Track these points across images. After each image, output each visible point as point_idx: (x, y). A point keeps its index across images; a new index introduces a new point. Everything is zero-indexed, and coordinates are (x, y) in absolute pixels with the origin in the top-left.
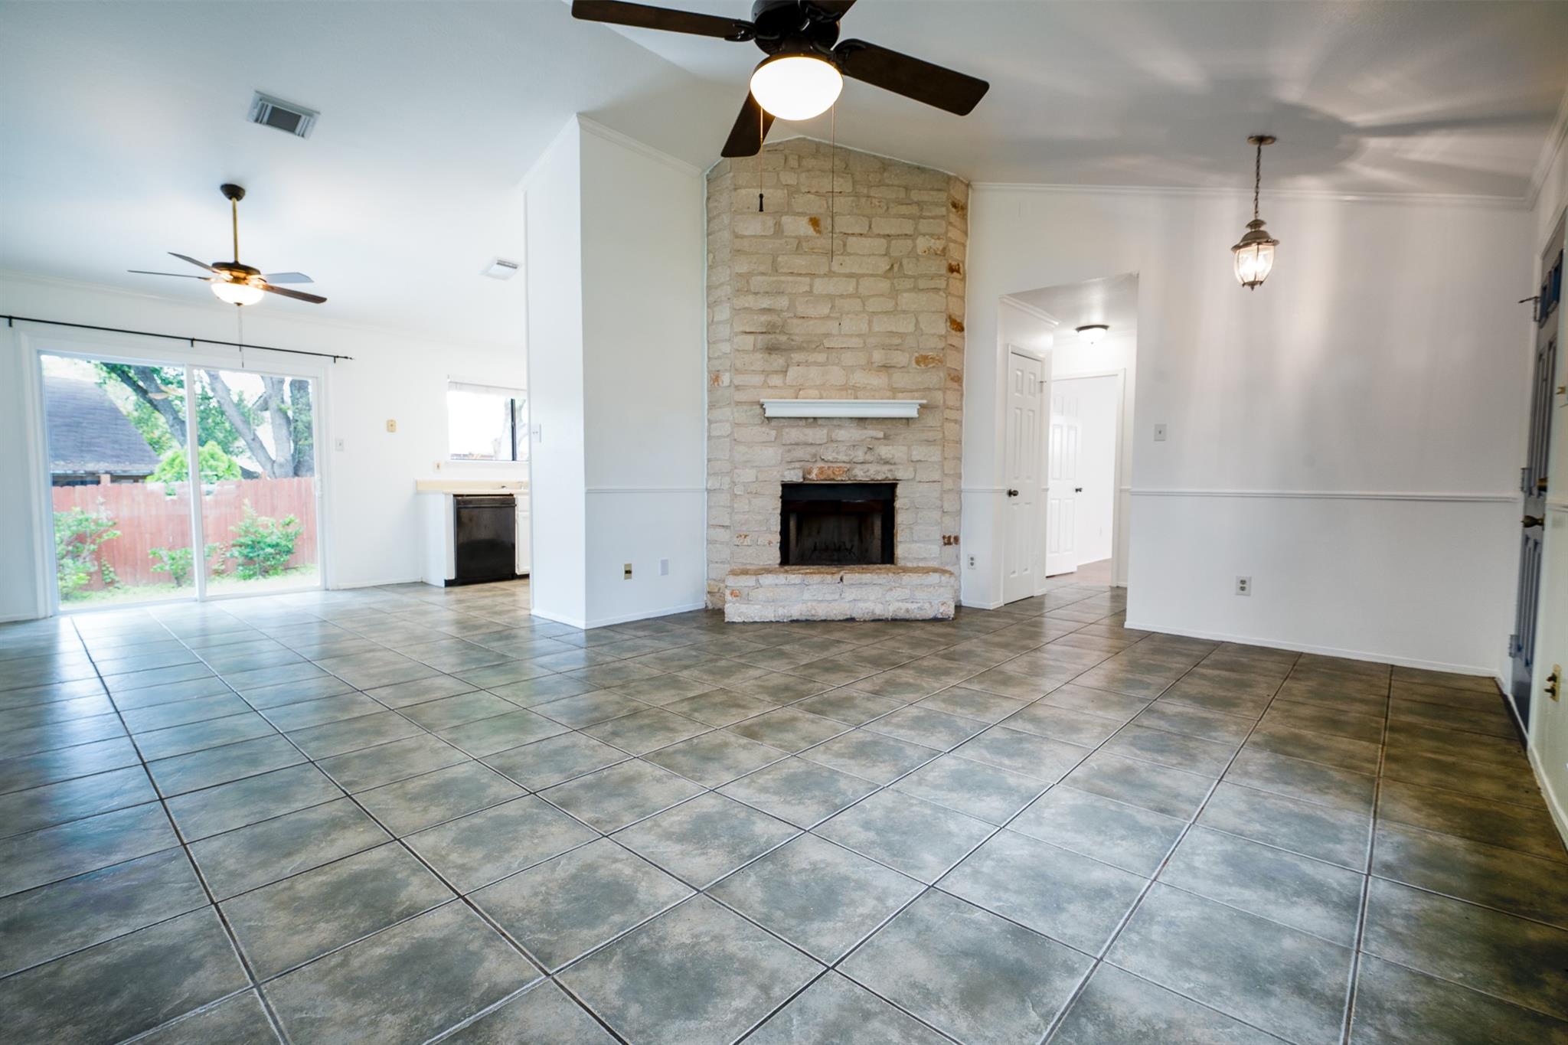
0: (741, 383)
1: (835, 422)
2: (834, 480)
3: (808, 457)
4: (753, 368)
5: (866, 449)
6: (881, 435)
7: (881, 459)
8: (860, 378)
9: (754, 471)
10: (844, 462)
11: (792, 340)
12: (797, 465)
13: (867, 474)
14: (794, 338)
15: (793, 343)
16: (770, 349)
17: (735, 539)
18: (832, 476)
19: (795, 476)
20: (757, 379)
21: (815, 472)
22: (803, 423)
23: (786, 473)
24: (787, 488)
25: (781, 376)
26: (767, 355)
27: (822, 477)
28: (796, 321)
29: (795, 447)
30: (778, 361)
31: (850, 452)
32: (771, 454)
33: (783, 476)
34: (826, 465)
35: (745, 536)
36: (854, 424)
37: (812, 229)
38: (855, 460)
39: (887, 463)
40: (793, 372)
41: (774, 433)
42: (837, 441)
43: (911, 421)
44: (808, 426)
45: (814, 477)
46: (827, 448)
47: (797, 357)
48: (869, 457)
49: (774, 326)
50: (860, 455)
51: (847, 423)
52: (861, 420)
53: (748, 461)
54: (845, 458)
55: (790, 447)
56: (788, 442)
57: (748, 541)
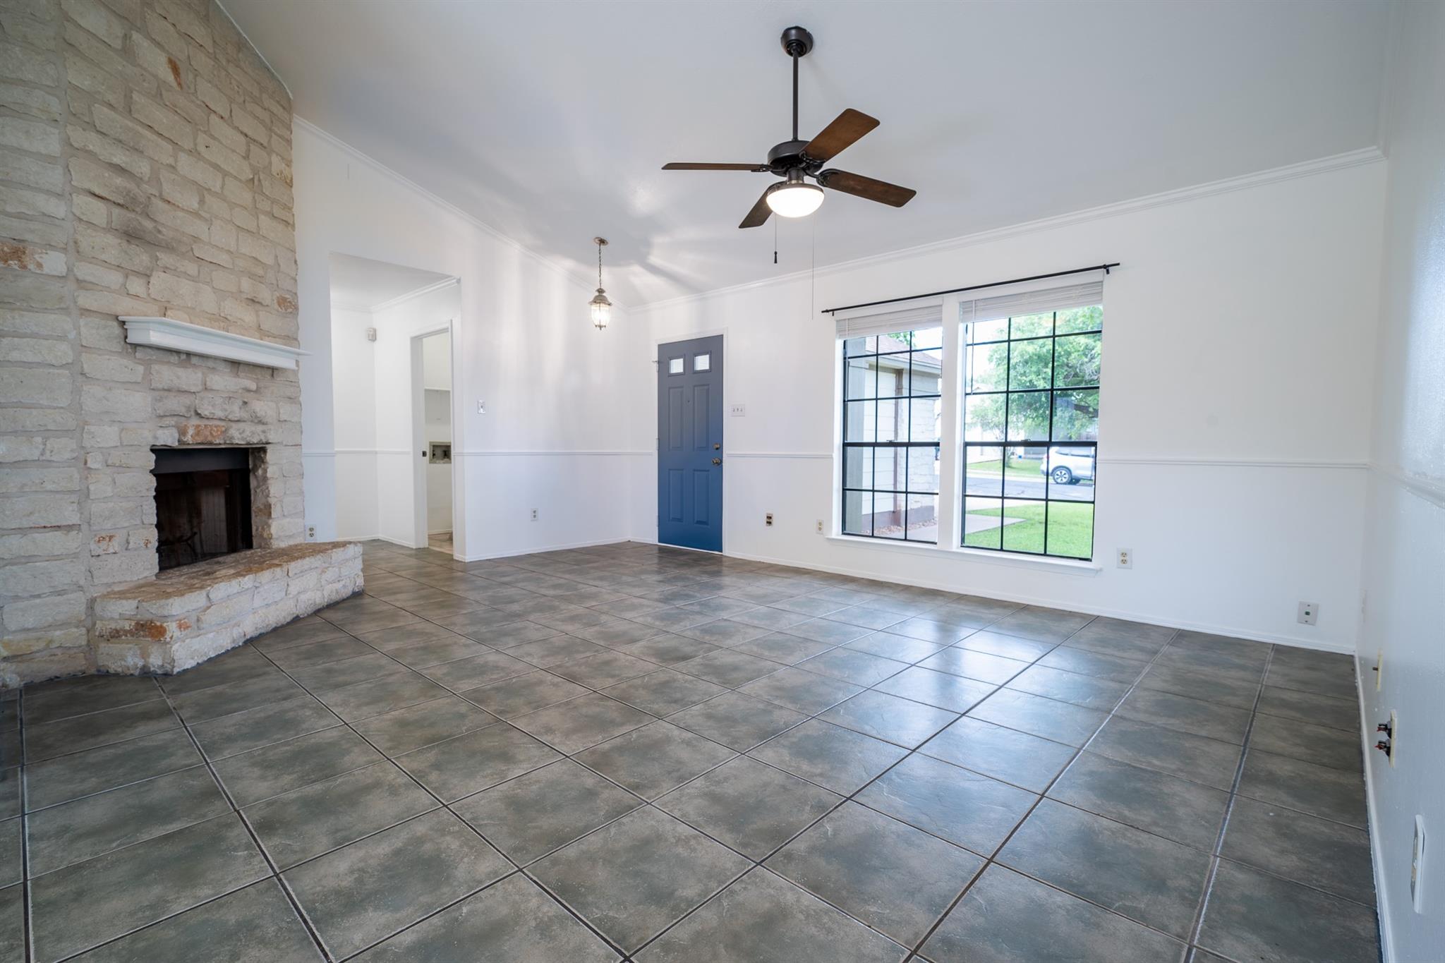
0: (89, 278)
1: (210, 364)
2: (211, 443)
3: (183, 411)
4: (103, 257)
5: (241, 404)
6: (254, 387)
7: (256, 417)
8: (233, 309)
9: (116, 428)
10: (220, 419)
11: (159, 232)
12: (172, 421)
13: (243, 435)
14: (163, 230)
15: (160, 236)
16: (130, 235)
17: (93, 546)
18: (210, 438)
19: (169, 438)
20: (114, 279)
21: (191, 432)
22: (174, 358)
23: (160, 432)
24: (161, 453)
25: (142, 281)
26: (124, 244)
27: (199, 440)
28: (161, 204)
29: (166, 393)
30: (141, 258)
31: (225, 406)
32: (138, 402)
33: (156, 438)
34: (202, 423)
35: (111, 537)
36: (226, 369)
37: (173, 77)
38: (230, 417)
39: (261, 422)
40: (159, 279)
41: (141, 369)
42: (212, 390)
43: (275, 372)
44: (182, 364)
45: (191, 440)
46: (202, 399)
47: (165, 258)
48: (245, 415)
49: (134, 200)
50: (236, 411)
51: (221, 366)
52: (235, 364)
53: (107, 412)
54: (220, 414)
55: (162, 393)
56: (160, 386)
57: (115, 545)
